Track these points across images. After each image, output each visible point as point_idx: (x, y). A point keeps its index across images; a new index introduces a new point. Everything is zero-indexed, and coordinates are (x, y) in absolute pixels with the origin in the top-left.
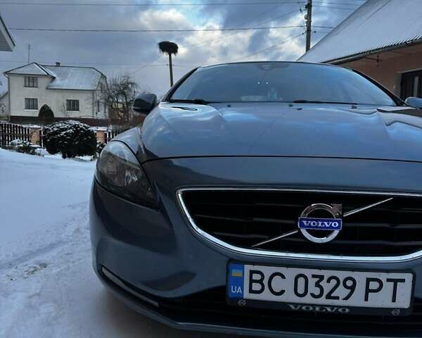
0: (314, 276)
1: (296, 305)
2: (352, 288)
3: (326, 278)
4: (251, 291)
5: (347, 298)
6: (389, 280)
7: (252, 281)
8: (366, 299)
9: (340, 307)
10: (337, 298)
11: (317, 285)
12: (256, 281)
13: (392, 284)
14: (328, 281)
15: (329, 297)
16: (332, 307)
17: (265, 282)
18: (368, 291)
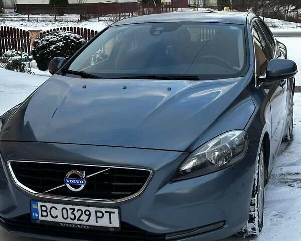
0: (70, 209)
1: (63, 223)
2: (89, 216)
3: (76, 210)
4: (42, 216)
5: (87, 221)
6: (106, 212)
7: (42, 211)
8: (97, 222)
9: (84, 225)
10: (83, 221)
11: (72, 213)
13: (108, 214)
14: (77, 212)
15: (78, 220)
16: (80, 225)
17: (48, 211)
18: (97, 218)
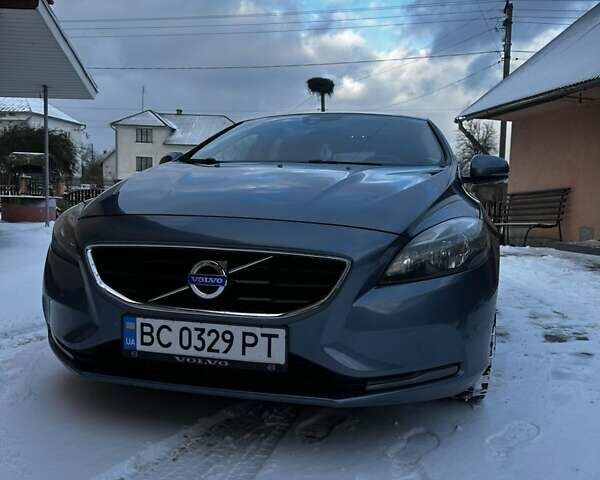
0: (196, 329)
1: (181, 356)
2: (231, 342)
3: (206, 332)
4: (143, 343)
5: (226, 352)
6: (263, 335)
7: (143, 333)
8: (244, 353)
9: (220, 360)
10: (218, 351)
11: (200, 338)
12: (147, 334)
13: (266, 339)
14: (209, 335)
15: (210, 350)
16: (213, 360)
17: (155, 334)
18: (245, 345)
